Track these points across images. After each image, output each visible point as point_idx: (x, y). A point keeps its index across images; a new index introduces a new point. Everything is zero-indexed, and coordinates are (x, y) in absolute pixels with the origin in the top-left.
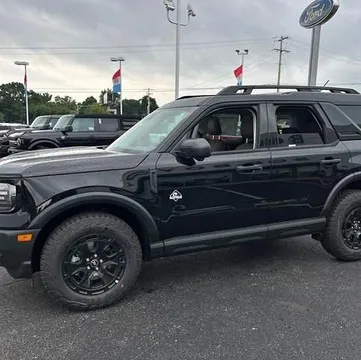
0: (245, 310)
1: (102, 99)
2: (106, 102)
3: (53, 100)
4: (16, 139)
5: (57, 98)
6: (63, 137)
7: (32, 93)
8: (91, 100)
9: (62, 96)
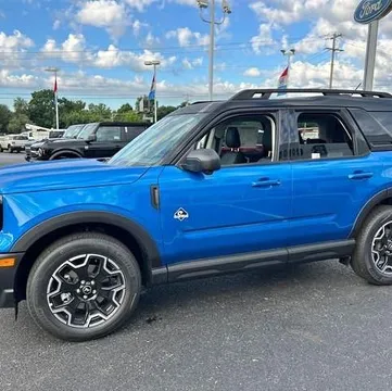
0: (249, 339)
1: (138, 107)
2: (142, 110)
3: (86, 108)
4: (37, 149)
5: (91, 106)
6: (87, 147)
7: (65, 101)
8: (127, 108)
9: (97, 104)
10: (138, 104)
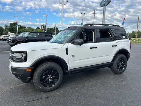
1: (42, 28)
2: (43, 29)
3: (27, 28)
4: (11, 40)
5: (28, 27)
6: (26, 39)
7: (20, 26)
8: (38, 28)
9: (30, 27)
10: (41, 27)
